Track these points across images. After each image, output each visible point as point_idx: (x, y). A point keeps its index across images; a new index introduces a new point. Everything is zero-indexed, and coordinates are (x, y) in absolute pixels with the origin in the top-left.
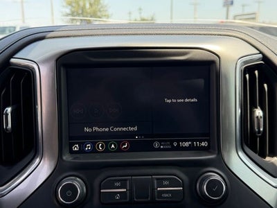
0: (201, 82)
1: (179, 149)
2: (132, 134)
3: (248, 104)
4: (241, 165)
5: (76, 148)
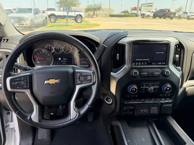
0: (165, 48)
1: (158, 64)
2: (147, 61)
3: (176, 53)
4: (172, 67)
5: (134, 64)
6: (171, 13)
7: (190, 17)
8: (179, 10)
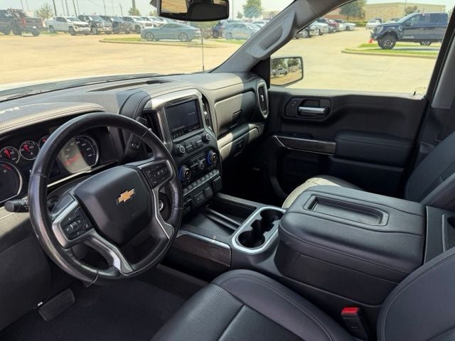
6: (30, 21)
7: (76, 30)
8: (45, 13)
